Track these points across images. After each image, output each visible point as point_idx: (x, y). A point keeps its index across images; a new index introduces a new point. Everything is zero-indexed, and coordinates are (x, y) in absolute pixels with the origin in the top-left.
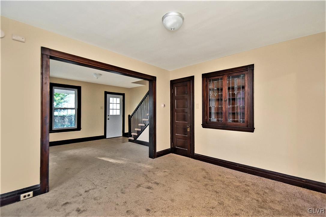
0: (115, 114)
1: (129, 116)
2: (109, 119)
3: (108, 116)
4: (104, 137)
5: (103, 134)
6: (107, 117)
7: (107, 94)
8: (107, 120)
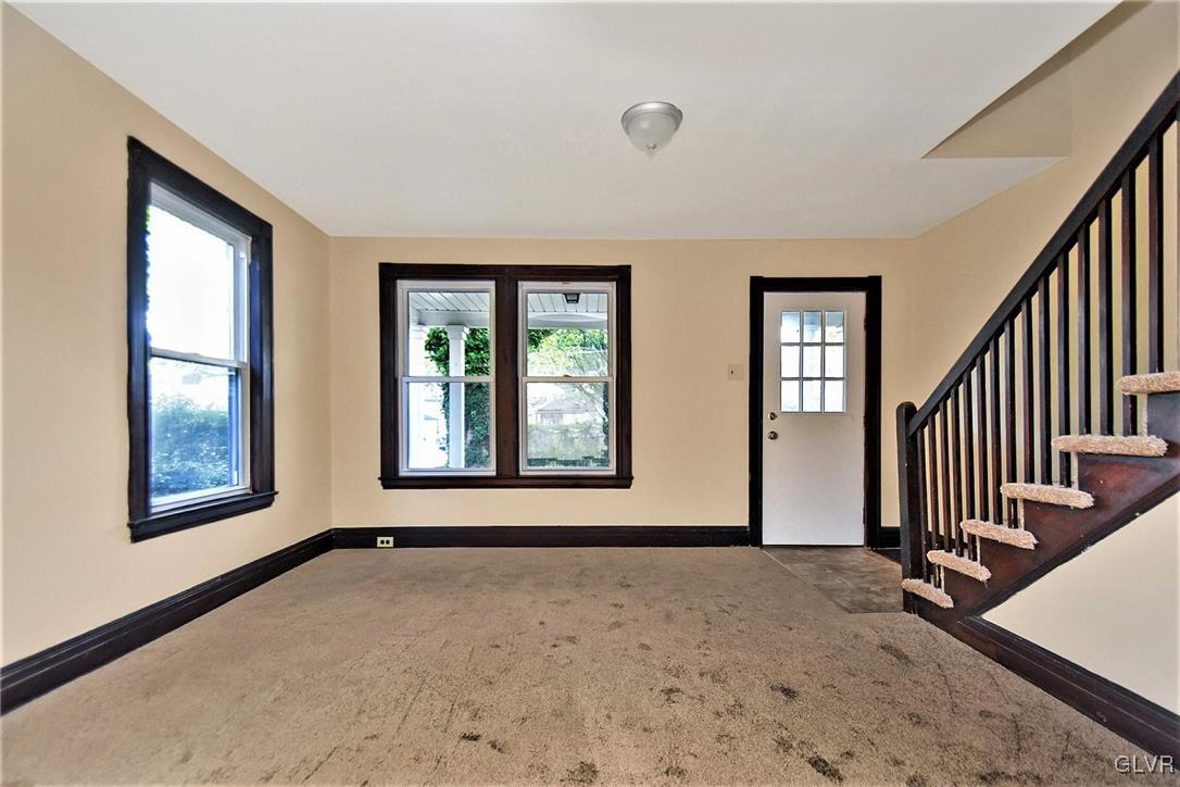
0: (812, 405)
1: (907, 411)
2: (774, 436)
3: (773, 416)
4: (751, 535)
5: (743, 520)
6: (768, 426)
7: (766, 294)
8: (767, 443)
